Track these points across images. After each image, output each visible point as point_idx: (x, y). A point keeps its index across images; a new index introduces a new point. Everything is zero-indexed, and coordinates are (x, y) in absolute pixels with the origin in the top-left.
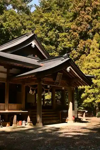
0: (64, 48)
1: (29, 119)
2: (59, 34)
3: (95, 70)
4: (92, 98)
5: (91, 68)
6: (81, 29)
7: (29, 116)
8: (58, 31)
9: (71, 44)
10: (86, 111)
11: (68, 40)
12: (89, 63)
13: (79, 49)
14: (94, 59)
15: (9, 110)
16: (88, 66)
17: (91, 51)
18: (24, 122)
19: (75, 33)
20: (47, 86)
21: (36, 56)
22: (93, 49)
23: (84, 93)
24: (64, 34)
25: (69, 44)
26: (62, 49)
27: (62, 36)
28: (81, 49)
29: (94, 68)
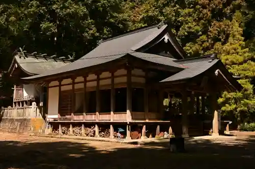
0: (188, 32)
1: (170, 129)
2: (179, 10)
3: (236, 66)
4: (233, 105)
5: (231, 64)
6: (214, 5)
7: (170, 127)
8: (178, 6)
9: (199, 26)
10: (230, 122)
11: (195, 20)
12: (228, 57)
13: (211, 34)
14: (235, 50)
15: (149, 119)
16: (227, 60)
17: (231, 39)
18: (166, 133)
19: (205, 11)
20: (191, 92)
21: (168, 53)
22: (234, 36)
23: (222, 97)
24: (187, 11)
25: (195, 26)
26: (186, 33)
27: (186, 13)
28: (215, 34)
29: (235, 64)
